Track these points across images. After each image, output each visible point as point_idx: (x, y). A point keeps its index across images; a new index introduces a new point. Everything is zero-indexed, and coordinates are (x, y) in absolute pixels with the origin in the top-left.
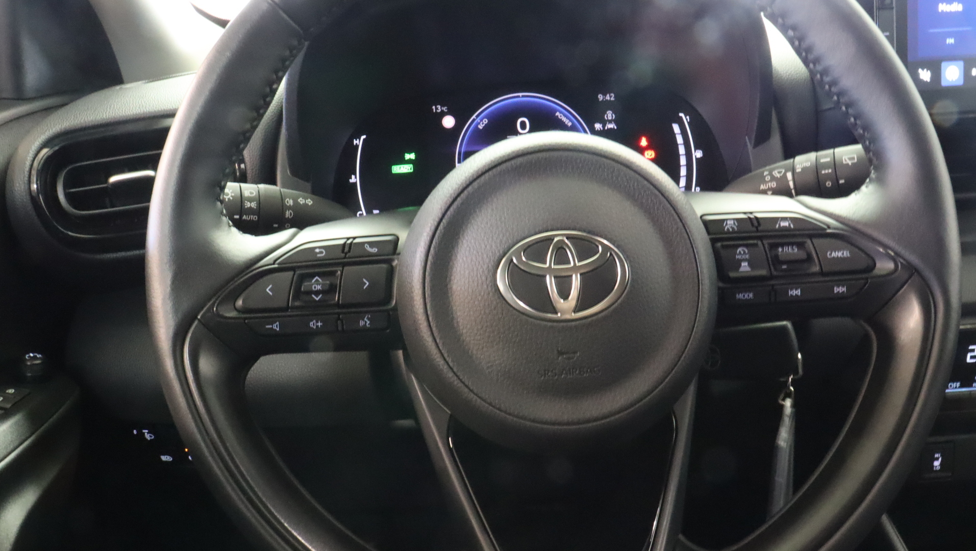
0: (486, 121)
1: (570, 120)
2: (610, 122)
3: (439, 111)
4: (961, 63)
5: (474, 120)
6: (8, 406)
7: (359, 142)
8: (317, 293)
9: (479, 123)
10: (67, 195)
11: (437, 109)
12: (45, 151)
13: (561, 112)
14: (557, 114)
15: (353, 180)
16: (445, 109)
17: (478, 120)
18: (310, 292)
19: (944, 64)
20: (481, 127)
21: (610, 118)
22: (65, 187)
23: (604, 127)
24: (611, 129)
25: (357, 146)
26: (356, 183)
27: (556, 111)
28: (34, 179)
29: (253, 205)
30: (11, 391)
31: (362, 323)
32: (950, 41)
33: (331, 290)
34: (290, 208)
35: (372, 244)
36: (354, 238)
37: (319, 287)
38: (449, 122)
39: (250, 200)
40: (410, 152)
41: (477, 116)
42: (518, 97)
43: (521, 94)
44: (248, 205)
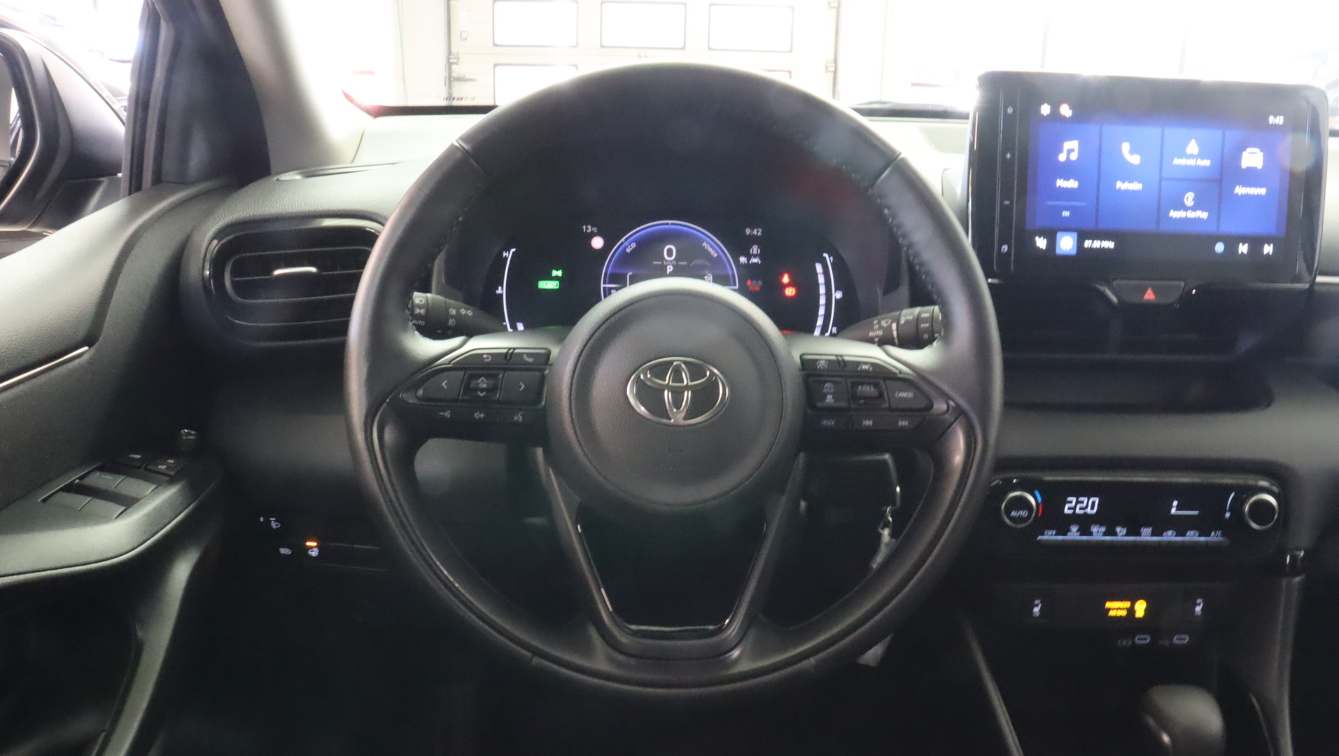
0: (634, 245)
1: (716, 252)
2: (755, 256)
3: (589, 231)
4: (1075, 235)
5: (622, 243)
6: (173, 473)
7: (508, 255)
8: (482, 390)
9: (627, 247)
10: (234, 284)
11: (587, 229)
12: (220, 240)
13: (707, 243)
14: (704, 244)
15: (499, 291)
16: (595, 230)
17: (626, 243)
18: (477, 389)
19: (1059, 234)
20: (628, 250)
21: (755, 252)
22: (233, 274)
23: (748, 260)
24: (755, 263)
25: (506, 258)
26: (502, 295)
27: (704, 241)
28: (207, 265)
29: (422, 311)
30: (171, 461)
31: (516, 418)
32: (1066, 214)
33: (491, 390)
34: (452, 317)
35: (529, 355)
36: (515, 349)
37: (484, 386)
38: (597, 243)
39: (420, 307)
40: (557, 270)
41: (626, 240)
42: (668, 224)
43: (670, 222)
44: (418, 311)
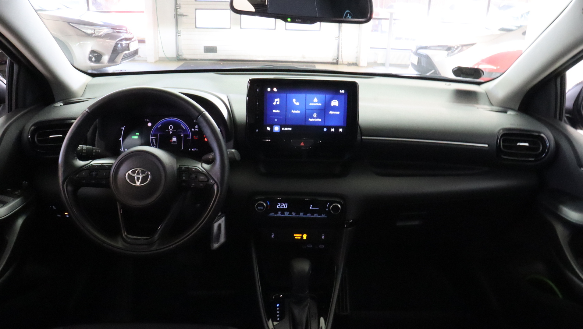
0: (160, 125)
1: (185, 127)
2: (196, 128)
3: (147, 121)
4: (279, 126)
5: (157, 125)
6: (19, 195)
7: (123, 128)
8: (94, 175)
9: (158, 126)
10: (37, 140)
11: (147, 120)
12: (33, 127)
13: (182, 125)
14: (181, 125)
15: (120, 139)
16: (149, 120)
17: (158, 125)
18: (93, 175)
19: (274, 126)
20: (159, 127)
21: (197, 127)
22: (37, 138)
23: (194, 130)
24: (196, 131)
25: (122, 129)
26: (121, 140)
27: (181, 124)
28: (29, 135)
30: (19, 191)
31: (103, 182)
32: (276, 120)
33: (96, 175)
34: (94, 152)
35: (107, 165)
36: (104, 164)
37: (94, 174)
38: (150, 124)
39: (84, 150)
40: (137, 133)
41: (158, 124)
42: (171, 119)
43: (171, 118)
44: (84, 151)
